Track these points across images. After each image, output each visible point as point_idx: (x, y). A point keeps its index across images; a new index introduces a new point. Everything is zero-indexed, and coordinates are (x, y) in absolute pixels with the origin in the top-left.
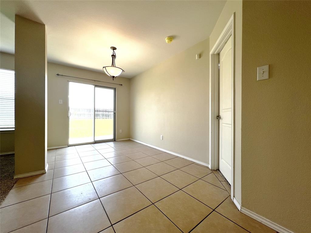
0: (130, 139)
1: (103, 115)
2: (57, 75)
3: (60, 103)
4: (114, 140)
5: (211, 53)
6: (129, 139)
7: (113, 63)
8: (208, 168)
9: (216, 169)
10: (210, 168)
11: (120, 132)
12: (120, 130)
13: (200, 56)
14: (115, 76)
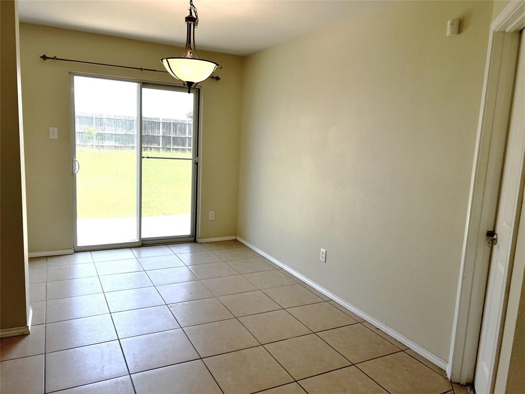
0: (238, 239)
1: (167, 139)
2: (42, 57)
3: (52, 137)
4: (192, 239)
5: (495, 25)
6: (233, 238)
7: (190, 43)
8: (442, 372)
9: (463, 381)
10: (449, 376)
11: (210, 219)
12: (210, 213)
13: (460, 26)
14: (195, 81)
